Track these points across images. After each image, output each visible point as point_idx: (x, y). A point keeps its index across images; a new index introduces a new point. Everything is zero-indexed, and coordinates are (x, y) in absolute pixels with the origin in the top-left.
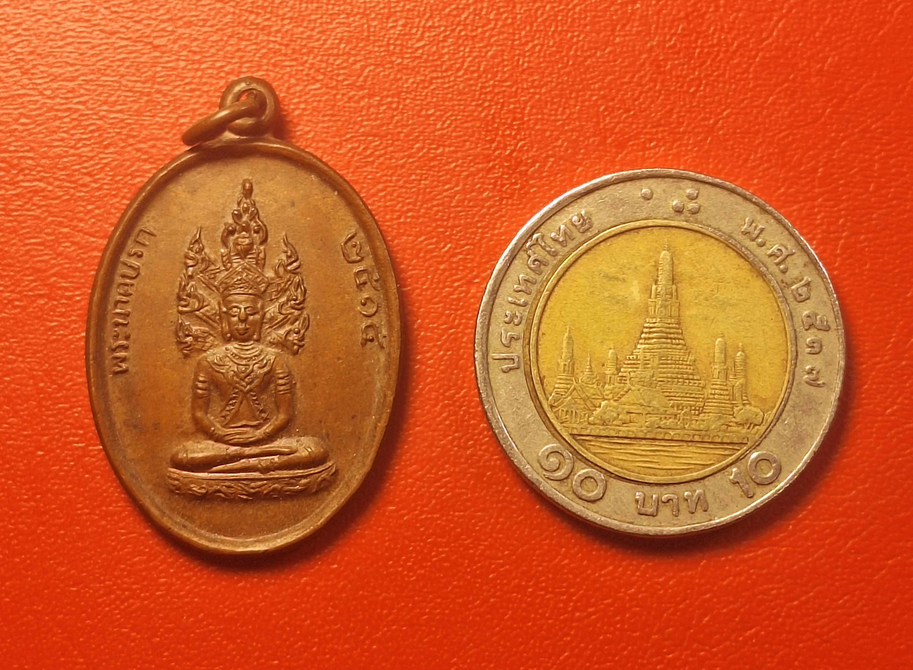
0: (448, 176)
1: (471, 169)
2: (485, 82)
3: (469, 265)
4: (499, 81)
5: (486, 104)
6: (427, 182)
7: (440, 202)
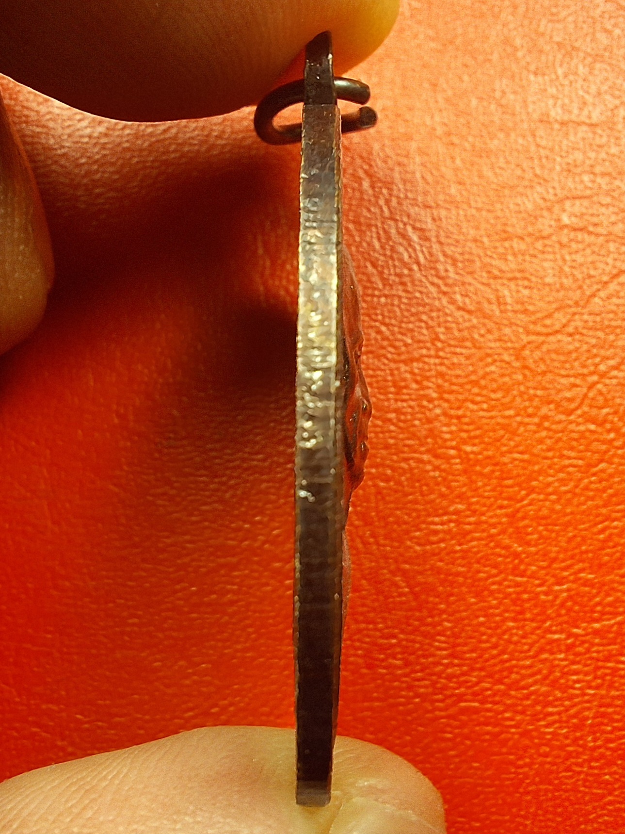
0: (182, 573)
1: (211, 565)
2: (232, 454)
3: (204, 689)
4: (250, 453)
5: (232, 482)
6: (153, 580)
7: (169, 605)
